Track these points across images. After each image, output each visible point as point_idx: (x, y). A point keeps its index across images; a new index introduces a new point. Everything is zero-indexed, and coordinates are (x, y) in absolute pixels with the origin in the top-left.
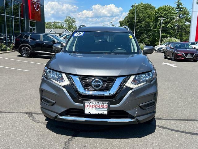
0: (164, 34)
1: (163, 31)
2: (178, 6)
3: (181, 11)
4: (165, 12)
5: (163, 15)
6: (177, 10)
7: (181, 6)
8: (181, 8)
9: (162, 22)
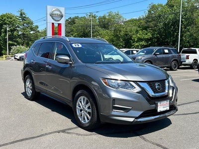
0: (11, 42)
1: (10, 39)
2: (21, 15)
3: (25, 20)
4: (10, 20)
5: (8, 22)
6: (20, 19)
7: (24, 16)
8: (25, 17)
9: (8, 29)
